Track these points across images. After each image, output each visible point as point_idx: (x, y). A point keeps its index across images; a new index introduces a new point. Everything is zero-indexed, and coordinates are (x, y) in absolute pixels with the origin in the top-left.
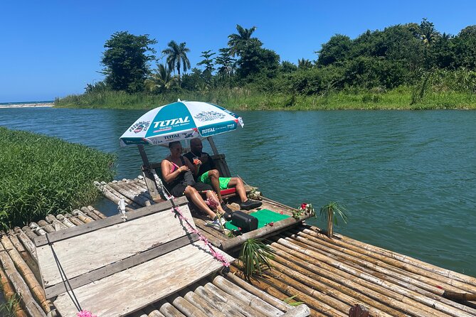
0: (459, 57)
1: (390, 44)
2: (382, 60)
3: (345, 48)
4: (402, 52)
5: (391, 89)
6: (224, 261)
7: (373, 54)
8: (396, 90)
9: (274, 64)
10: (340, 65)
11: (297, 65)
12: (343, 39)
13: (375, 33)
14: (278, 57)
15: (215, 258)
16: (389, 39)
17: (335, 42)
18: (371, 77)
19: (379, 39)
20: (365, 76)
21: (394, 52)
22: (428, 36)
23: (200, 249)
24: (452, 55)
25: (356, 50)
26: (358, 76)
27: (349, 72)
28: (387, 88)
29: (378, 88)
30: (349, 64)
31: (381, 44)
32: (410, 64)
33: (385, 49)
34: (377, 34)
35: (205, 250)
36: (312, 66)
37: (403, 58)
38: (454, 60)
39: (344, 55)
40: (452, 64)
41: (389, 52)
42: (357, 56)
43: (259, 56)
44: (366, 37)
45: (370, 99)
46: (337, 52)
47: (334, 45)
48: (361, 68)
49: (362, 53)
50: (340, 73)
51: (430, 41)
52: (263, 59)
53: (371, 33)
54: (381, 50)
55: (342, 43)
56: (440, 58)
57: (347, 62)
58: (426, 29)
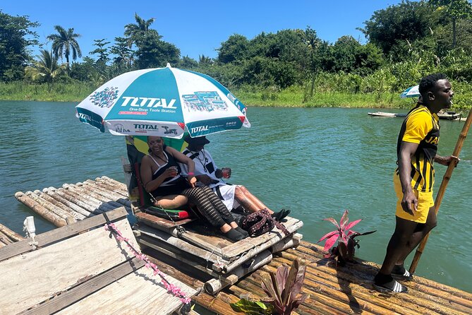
0: (339, 62)
1: (283, 47)
2: (276, 61)
3: (243, 47)
4: (292, 55)
5: (284, 88)
6: (182, 297)
7: (268, 55)
8: (288, 89)
9: (174, 58)
10: (238, 64)
11: (198, 61)
12: (241, 39)
13: (269, 35)
14: (178, 51)
15: (170, 292)
16: (281, 41)
17: (234, 41)
18: (267, 77)
19: (272, 42)
20: (262, 75)
21: (286, 54)
22: (312, 43)
23: (147, 279)
24: (333, 60)
25: (253, 50)
26: (255, 75)
27: (247, 71)
28: (281, 87)
29: (273, 88)
30: (247, 63)
31: (275, 46)
32: (299, 66)
33: (278, 51)
34: (271, 37)
35: (154, 281)
36: (212, 63)
37: (293, 60)
38: (335, 64)
39: (242, 54)
40: (334, 68)
41: (281, 54)
42: (254, 56)
43: (159, 49)
44: (261, 38)
45: (268, 96)
46: (236, 51)
47: (233, 44)
48: (257, 68)
49: (258, 53)
50: (239, 71)
51: (313, 46)
52: (163, 52)
53: (266, 35)
54: (274, 52)
55: (239, 42)
56: (324, 61)
57: (245, 61)
58: (310, 36)
